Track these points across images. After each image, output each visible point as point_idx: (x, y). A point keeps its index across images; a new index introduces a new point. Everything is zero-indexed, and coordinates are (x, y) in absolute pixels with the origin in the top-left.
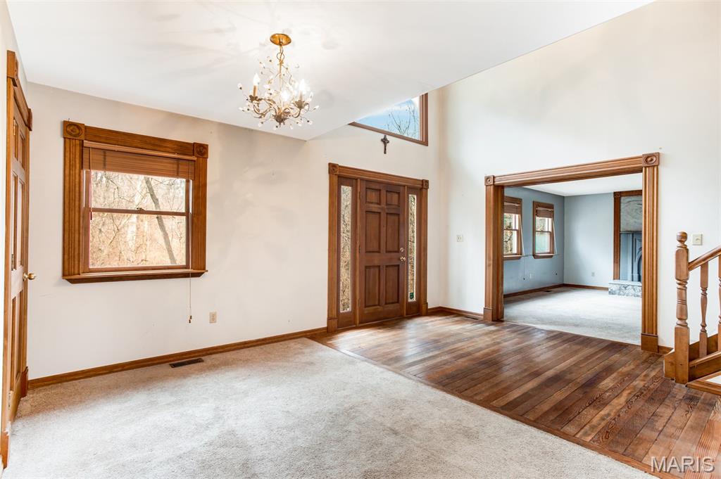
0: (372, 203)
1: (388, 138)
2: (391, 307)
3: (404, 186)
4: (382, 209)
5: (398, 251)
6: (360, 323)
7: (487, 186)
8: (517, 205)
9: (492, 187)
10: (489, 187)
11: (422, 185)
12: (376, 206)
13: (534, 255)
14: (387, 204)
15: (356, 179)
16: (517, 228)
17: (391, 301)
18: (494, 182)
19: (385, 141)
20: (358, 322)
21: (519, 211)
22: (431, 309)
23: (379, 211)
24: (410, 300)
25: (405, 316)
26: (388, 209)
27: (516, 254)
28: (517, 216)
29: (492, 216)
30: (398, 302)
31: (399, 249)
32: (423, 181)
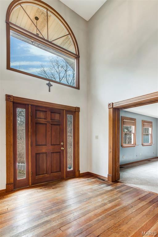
0: (41, 118)
1: (51, 83)
2: (55, 174)
3: (63, 110)
4: (48, 122)
5: (60, 145)
6: (32, 185)
7: (109, 108)
8: (133, 122)
9: (112, 109)
10: (110, 109)
11: (76, 110)
12: (44, 120)
13: (142, 145)
14: (51, 119)
15: (29, 105)
16: (134, 132)
17: (55, 171)
18: (113, 106)
19: (49, 85)
20: (30, 184)
21: (135, 124)
22: (81, 174)
23: (46, 123)
24: (68, 170)
25: (65, 178)
26: (52, 122)
27: (133, 144)
28: (134, 126)
29: (112, 125)
30: (60, 171)
31: (60, 143)
32: (76, 108)
